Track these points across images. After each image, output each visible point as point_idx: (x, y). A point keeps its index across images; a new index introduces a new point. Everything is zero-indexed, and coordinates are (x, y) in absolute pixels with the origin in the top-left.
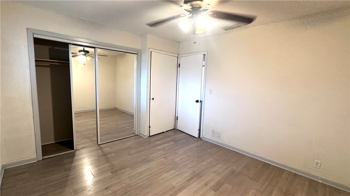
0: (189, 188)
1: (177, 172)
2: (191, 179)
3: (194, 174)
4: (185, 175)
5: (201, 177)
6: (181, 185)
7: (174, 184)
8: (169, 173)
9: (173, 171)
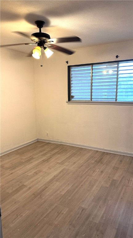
0: (44, 183)
1: (59, 193)
2: (43, 190)
3: (41, 195)
4: (50, 192)
5: (34, 194)
6: (51, 183)
7: (58, 183)
8: (66, 191)
9: (63, 194)
